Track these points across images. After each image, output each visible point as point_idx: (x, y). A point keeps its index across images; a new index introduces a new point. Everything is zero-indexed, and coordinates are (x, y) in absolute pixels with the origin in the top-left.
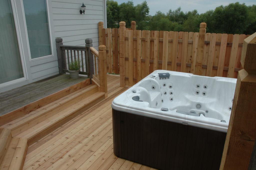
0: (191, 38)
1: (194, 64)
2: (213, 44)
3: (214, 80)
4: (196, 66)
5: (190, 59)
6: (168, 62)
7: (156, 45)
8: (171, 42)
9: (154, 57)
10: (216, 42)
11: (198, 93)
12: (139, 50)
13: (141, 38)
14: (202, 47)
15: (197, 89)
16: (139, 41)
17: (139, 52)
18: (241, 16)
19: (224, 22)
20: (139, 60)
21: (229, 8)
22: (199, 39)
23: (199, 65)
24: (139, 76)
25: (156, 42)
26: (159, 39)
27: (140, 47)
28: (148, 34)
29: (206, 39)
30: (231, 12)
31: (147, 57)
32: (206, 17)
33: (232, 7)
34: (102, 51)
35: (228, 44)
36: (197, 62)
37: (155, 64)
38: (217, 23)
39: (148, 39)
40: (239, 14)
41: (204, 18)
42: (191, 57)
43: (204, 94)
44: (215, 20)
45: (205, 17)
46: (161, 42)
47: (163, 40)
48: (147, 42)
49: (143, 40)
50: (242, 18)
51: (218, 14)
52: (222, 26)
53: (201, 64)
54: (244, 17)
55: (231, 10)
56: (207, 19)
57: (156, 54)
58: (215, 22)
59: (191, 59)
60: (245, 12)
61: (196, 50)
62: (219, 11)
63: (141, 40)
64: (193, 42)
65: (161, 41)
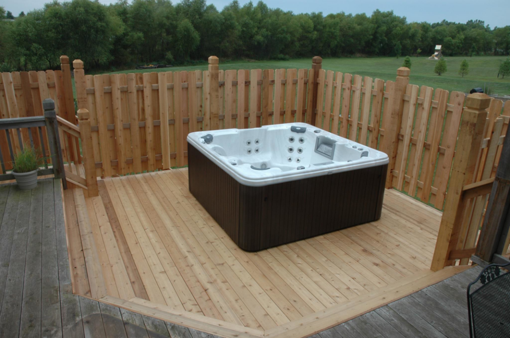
0: (199, 79)
1: (208, 116)
2: (229, 86)
3: (266, 130)
4: (210, 119)
5: (200, 111)
6: (169, 120)
7: (147, 97)
8: (171, 89)
9: (146, 117)
10: (232, 82)
11: (250, 151)
12: (117, 109)
13: (119, 88)
14: (217, 91)
15: (248, 147)
16: (117, 94)
17: (119, 113)
18: (100, 23)
19: (71, 34)
20: (119, 126)
21: (75, 8)
22: (212, 80)
23: (215, 117)
24: (123, 153)
25: (147, 92)
26: (152, 86)
27: (118, 104)
28: (132, 79)
29: (220, 79)
30: (79, 15)
31: (135, 119)
32: (31, 24)
33: (80, 7)
34: (87, 119)
35: (246, 83)
36: (211, 113)
37: (149, 127)
38: (60, 37)
39: (134, 87)
40: (96, 19)
41: (28, 27)
42: (201, 106)
43: (257, 150)
44: (54, 30)
45: (29, 25)
46: (156, 91)
47: (158, 86)
48: (131, 92)
49: (125, 92)
50: (101, 26)
51: (57, 19)
52: (69, 41)
53: (217, 114)
54: (104, 24)
55: (79, 11)
56: (35, 28)
57: (148, 111)
58: (55, 35)
59: (201, 109)
60: (104, 16)
61: (208, 96)
62: (57, 13)
63: (119, 91)
64: (202, 84)
65: (154, 88)
